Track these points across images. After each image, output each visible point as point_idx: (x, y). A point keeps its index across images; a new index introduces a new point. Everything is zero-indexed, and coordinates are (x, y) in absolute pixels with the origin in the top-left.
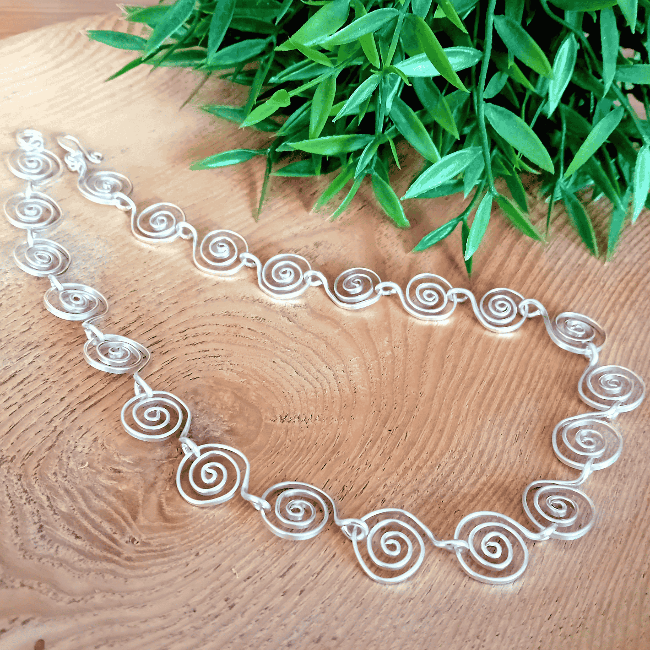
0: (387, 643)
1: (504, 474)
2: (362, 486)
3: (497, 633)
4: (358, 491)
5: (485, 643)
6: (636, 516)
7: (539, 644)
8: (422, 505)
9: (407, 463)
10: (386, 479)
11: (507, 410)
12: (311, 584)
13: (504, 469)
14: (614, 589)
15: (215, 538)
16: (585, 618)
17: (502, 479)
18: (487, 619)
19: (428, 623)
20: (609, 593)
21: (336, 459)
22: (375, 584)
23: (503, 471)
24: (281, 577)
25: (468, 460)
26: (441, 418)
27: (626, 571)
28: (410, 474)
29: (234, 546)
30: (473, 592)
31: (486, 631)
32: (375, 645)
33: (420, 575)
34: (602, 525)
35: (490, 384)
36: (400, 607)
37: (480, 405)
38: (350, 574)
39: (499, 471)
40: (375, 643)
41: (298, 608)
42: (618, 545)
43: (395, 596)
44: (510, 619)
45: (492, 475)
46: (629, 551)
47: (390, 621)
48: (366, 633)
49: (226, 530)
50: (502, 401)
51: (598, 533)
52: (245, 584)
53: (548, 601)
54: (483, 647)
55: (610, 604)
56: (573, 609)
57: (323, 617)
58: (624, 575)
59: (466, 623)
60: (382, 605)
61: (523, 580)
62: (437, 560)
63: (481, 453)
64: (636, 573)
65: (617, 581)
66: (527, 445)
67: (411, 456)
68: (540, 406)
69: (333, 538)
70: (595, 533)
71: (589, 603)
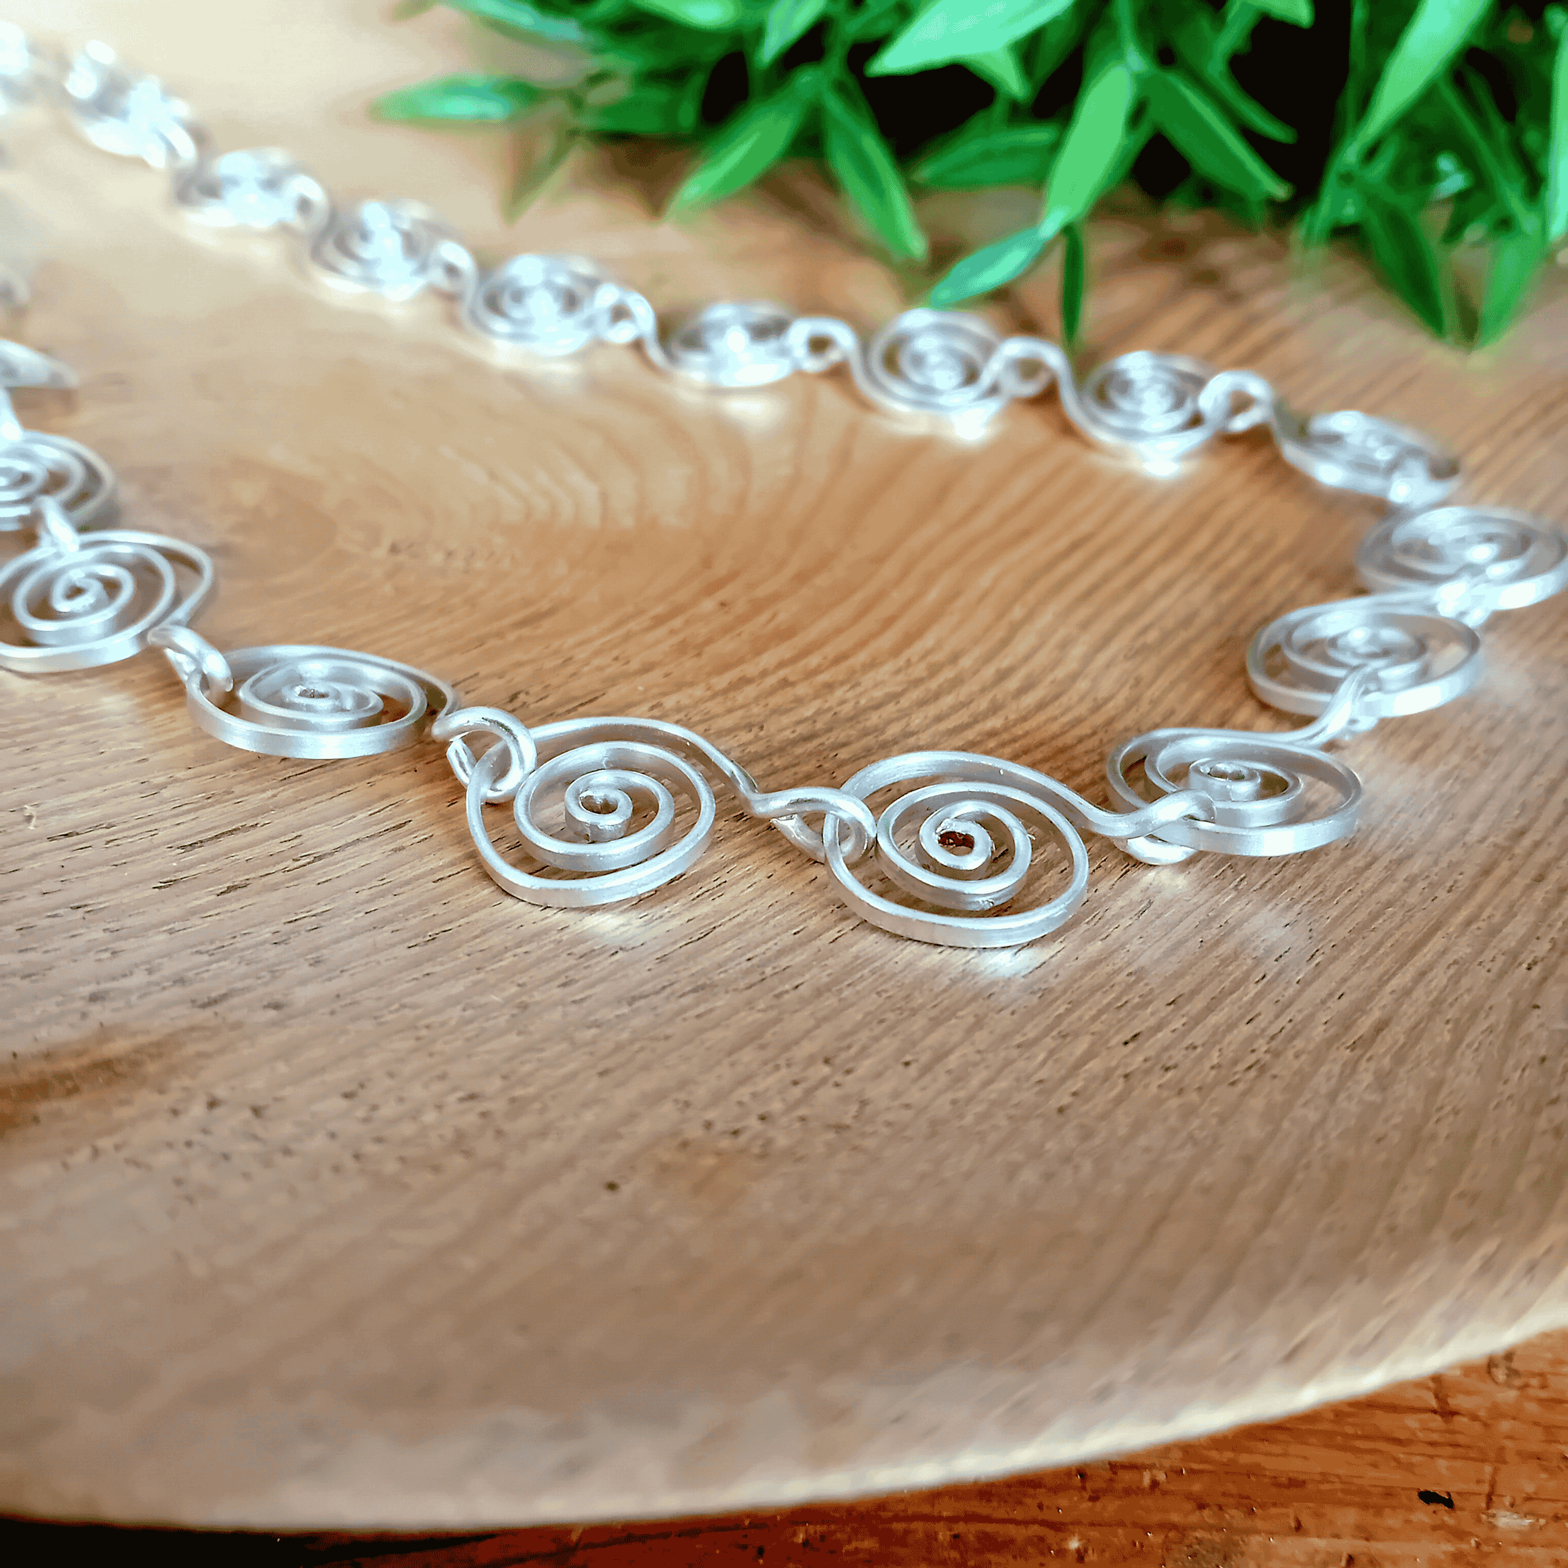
0: (468, 1040)
1: (1065, 719)
2: (575, 698)
3: (908, 1058)
4: (561, 705)
5: (850, 1077)
6: (1521, 833)
7: (1066, 1100)
8: (763, 757)
9: (750, 669)
10: (665, 694)
11: (1116, 598)
12: (280, 876)
13: (1069, 709)
14: (1407, 992)
15: (18, 740)
16: (1277, 1054)
17: (1055, 727)
18: (882, 1021)
19: (655, 1008)
20: (1385, 998)
21: (520, 640)
22: (509, 901)
23: (1063, 714)
24: (183, 847)
25: (956, 683)
26: (897, 597)
27: (1463, 949)
28: (750, 691)
29: (70, 762)
30: (857, 957)
31: (864, 1049)
32: (418, 1039)
33: (683, 901)
34: (1389, 847)
35: (1075, 546)
36: (572, 961)
37: (1029, 582)
38: (433, 871)
39: (1051, 711)
40: (424, 1032)
41: (195, 920)
42: (1442, 894)
43: (565, 936)
44: (970, 1031)
45: (1024, 719)
46: (1481, 908)
47: (514, 989)
48: (403, 1006)
49: (67, 728)
50: (1106, 579)
51: (1369, 866)
52: (47, 845)
53: (1137, 1000)
54: (837, 1085)
55: (1380, 1027)
56: (1231, 1026)
57: (272, 954)
58: (1455, 962)
59: (799, 1022)
60: (507, 949)
61: (1056, 946)
62: (760, 876)
63: (1003, 676)
64: (1501, 959)
65: (1423, 974)
66: (1160, 671)
67: (768, 659)
68: (1226, 597)
69: (422, 788)
70: (1361, 864)
71: (1299, 1017)
